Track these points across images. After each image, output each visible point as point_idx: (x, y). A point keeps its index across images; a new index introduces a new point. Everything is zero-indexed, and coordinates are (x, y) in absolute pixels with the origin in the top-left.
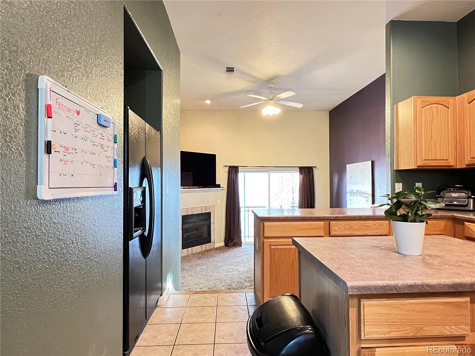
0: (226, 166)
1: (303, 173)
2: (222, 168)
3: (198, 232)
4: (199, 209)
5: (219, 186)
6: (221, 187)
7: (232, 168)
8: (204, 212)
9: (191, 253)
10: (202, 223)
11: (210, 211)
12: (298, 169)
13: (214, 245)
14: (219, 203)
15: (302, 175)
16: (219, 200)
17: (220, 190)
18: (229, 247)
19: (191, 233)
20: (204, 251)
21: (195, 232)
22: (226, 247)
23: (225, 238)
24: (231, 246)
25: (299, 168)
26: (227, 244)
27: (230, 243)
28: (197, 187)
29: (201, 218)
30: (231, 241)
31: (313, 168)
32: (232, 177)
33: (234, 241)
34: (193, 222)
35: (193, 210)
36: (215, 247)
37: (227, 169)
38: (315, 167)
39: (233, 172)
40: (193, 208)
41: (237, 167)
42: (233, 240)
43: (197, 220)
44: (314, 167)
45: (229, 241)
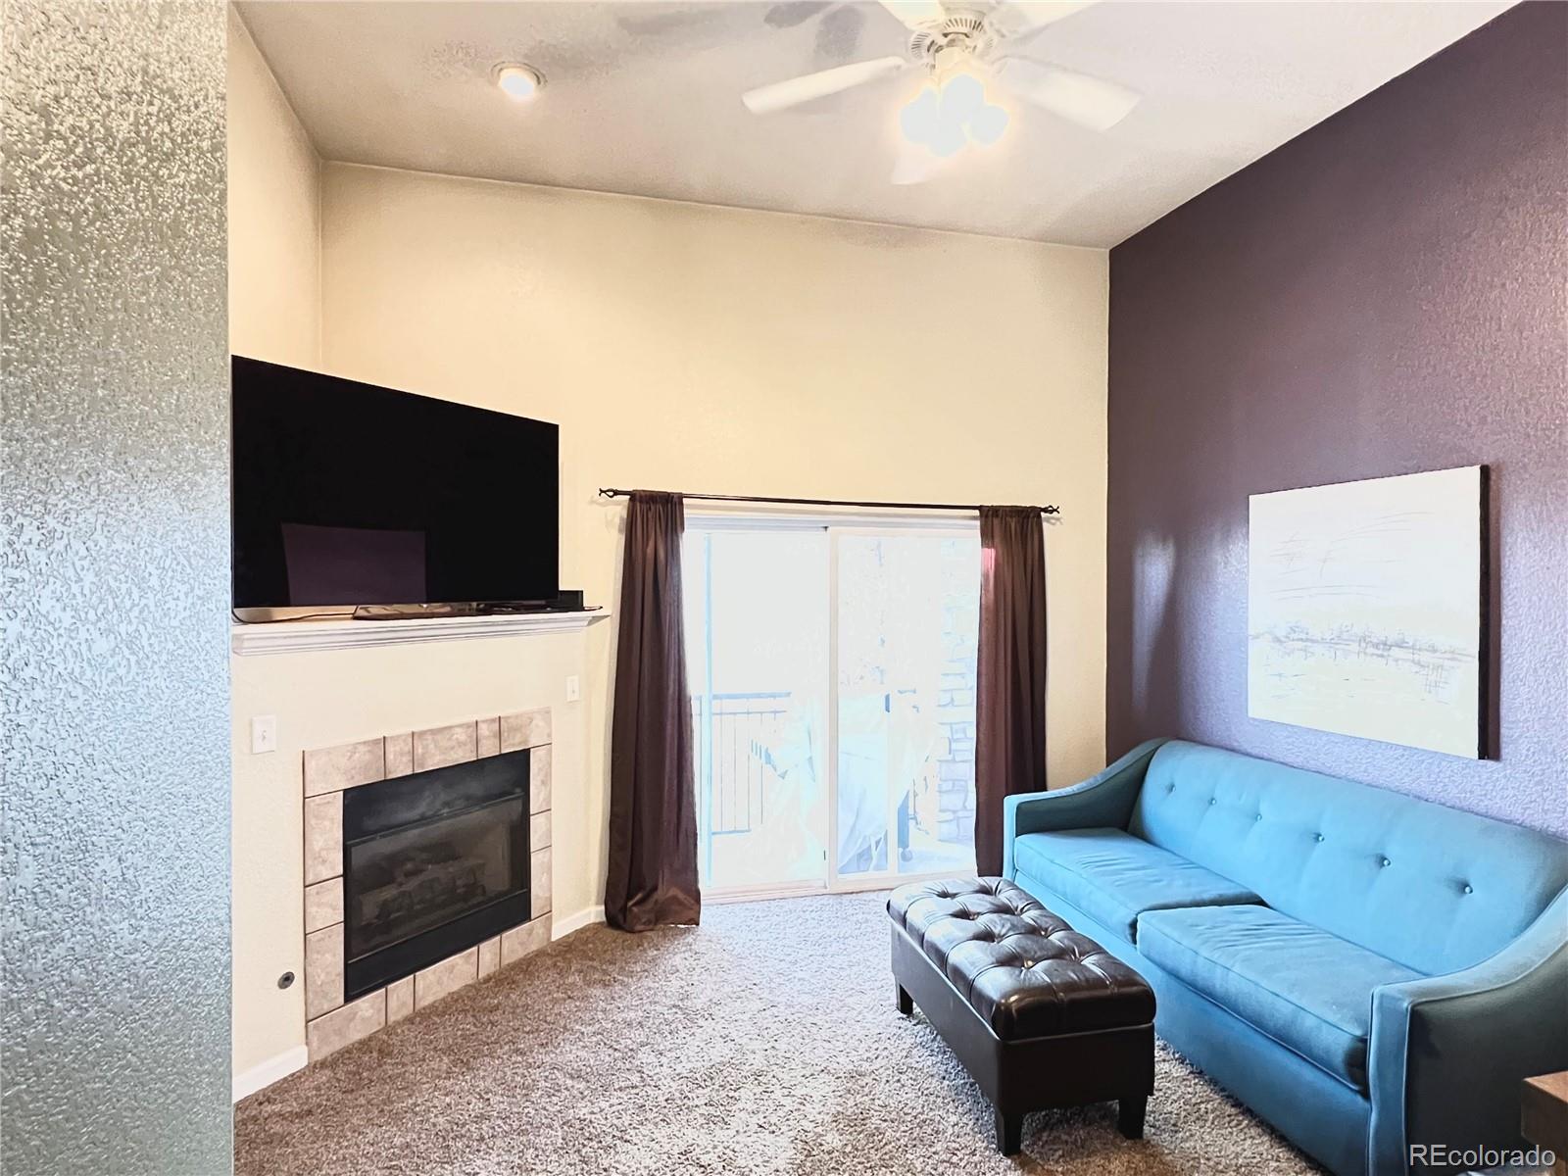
0: (616, 493)
1: (997, 540)
2: (592, 502)
3: (453, 868)
4: (461, 735)
5: (573, 601)
6: (586, 604)
7: (645, 507)
8: (488, 750)
9: (408, 1011)
10: (478, 816)
11: (526, 742)
12: (974, 518)
13: (549, 930)
14: (576, 697)
15: (993, 546)
16: (576, 678)
17: (581, 623)
18: (632, 932)
19: (412, 884)
20: (487, 980)
21: (432, 871)
22: (616, 933)
23: (608, 884)
24: (639, 927)
25: (977, 513)
26: (620, 917)
27: (635, 909)
28: (447, 609)
29: (475, 787)
30: (639, 896)
31: (1042, 514)
32: (650, 550)
33: (661, 894)
34: (423, 820)
35: (419, 751)
36: (553, 939)
37: (619, 508)
38: (1051, 512)
39: (651, 524)
40: (422, 734)
41: (676, 499)
42: (655, 889)
43: (446, 804)
44: (1045, 510)
45: (629, 897)
